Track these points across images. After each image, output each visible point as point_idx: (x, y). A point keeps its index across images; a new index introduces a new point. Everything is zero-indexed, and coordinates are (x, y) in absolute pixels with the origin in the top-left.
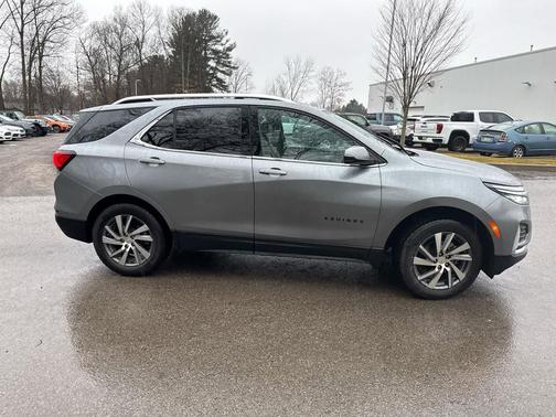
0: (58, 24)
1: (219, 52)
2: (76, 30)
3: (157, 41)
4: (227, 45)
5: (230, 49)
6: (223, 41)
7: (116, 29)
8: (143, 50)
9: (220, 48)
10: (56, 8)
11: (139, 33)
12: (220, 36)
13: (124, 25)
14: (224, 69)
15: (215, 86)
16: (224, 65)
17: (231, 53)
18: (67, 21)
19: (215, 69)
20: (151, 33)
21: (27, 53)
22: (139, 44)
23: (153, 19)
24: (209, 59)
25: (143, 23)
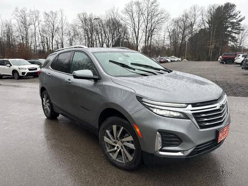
0: (160, 21)
1: (234, 23)
2: (166, 23)
3: (201, 22)
4: (239, 19)
5: (241, 20)
6: (237, 17)
7: (183, 19)
8: (194, 27)
9: (235, 21)
10: (159, 15)
11: (193, 20)
12: (235, 15)
13: (187, 17)
14: (236, 31)
15: (230, 40)
16: (236, 29)
17: (241, 23)
18: (163, 20)
19: (230, 32)
20: (199, 19)
21: (147, 34)
22: (192, 25)
23: (200, 12)
24: (228, 27)
25: (195, 15)
